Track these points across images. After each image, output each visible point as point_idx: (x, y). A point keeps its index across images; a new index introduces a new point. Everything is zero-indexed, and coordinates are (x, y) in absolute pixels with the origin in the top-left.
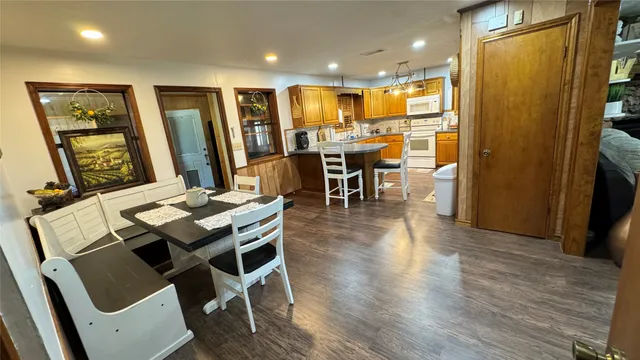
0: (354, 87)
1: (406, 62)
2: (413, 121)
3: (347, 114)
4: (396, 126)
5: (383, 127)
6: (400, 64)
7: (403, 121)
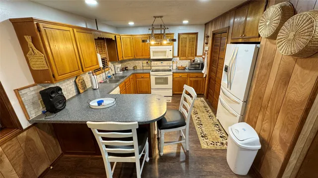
0: (107, 31)
1: (161, 17)
2: (153, 62)
3: (104, 56)
4: (140, 65)
5: (130, 65)
6: (155, 17)
7: (145, 62)
